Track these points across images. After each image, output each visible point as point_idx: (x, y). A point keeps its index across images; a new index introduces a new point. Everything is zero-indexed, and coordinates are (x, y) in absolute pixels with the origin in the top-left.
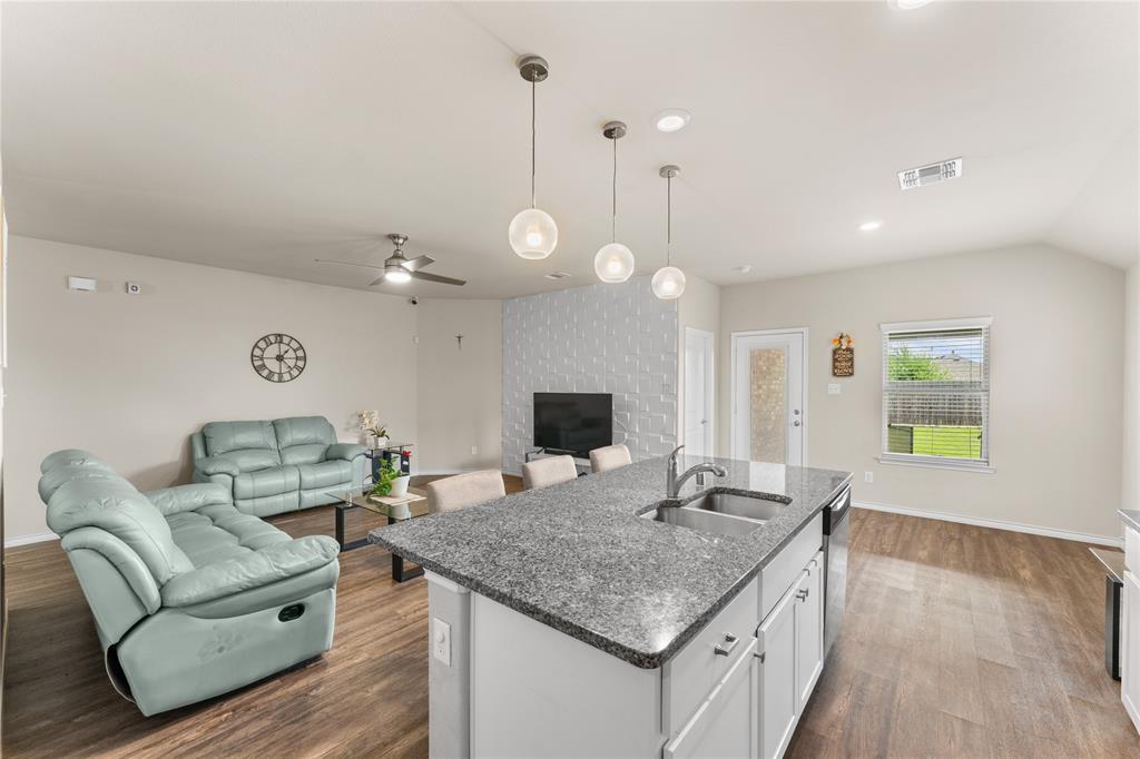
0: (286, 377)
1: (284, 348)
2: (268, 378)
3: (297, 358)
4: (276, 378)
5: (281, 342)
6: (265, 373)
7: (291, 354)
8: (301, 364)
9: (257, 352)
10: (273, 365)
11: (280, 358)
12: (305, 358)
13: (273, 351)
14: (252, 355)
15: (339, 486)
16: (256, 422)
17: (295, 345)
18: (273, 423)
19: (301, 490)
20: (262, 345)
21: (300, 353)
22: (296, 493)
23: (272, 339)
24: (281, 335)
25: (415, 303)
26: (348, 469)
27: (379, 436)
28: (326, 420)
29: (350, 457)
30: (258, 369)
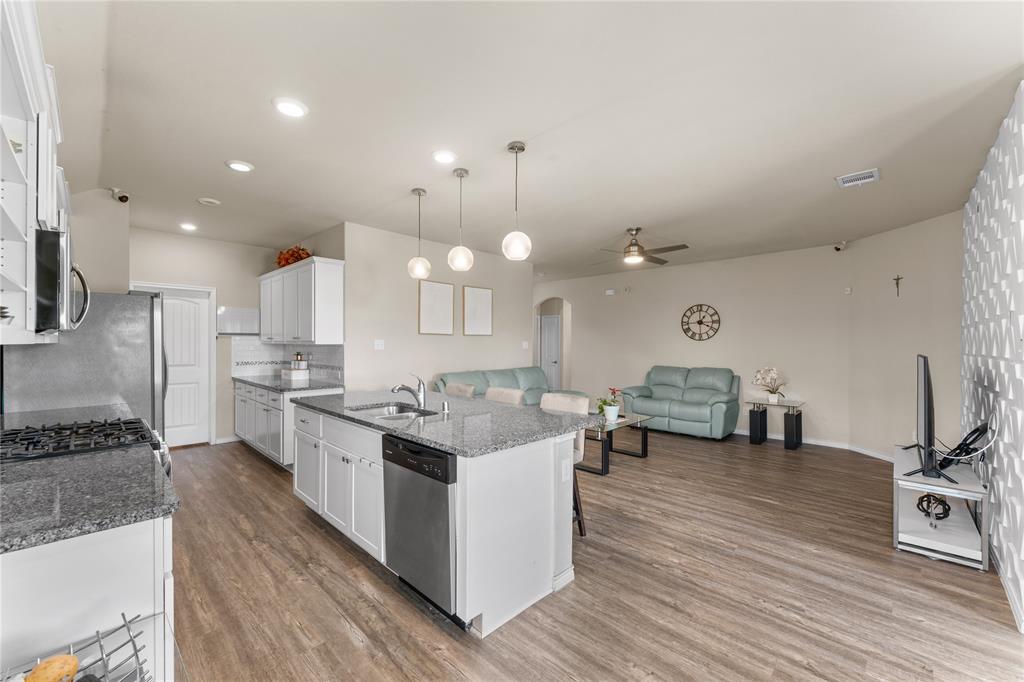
0: (705, 336)
1: (703, 314)
2: (692, 337)
3: (713, 322)
4: (697, 337)
5: (701, 310)
6: (690, 334)
7: (708, 319)
8: (716, 326)
9: (686, 320)
10: (695, 328)
11: (700, 323)
12: (719, 321)
13: (696, 317)
14: (682, 322)
15: (697, 424)
16: (679, 368)
17: (711, 311)
18: (689, 370)
19: (670, 417)
20: (688, 314)
21: (715, 318)
22: (667, 419)
23: (695, 309)
24: (701, 305)
25: (838, 249)
26: (706, 411)
27: (772, 393)
28: (730, 371)
29: (710, 403)
30: (686, 331)
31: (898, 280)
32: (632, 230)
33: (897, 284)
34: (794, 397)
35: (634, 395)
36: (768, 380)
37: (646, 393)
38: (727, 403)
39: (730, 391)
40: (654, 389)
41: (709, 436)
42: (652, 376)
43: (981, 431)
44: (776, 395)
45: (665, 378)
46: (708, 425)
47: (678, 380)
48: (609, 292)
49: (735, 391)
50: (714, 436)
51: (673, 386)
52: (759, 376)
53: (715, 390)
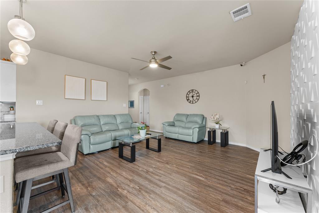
0: (194, 102)
1: (194, 93)
2: (190, 102)
3: (197, 96)
4: (192, 102)
5: (193, 92)
7: (195, 95)
8: (198, 98)
9: (188, 96)
10: (191, 99)
11: (193, 97)
12: (199, 96)
13: (191, 95)
14: (186, 96)
15: (188, 136)
16: (185, 114)
17: (196, 92)
18: (188, 115)
19: (178, 134)
20: (189, 93)
21: (198, 95)
22: (177, 134)
23: (191, 91)
24: (193, 90)
25: (242, 65)
26: (191, 131)
27: (217, 124)
28: (203, 115)
29: (193, 128)
30: (188, 100)
31: (264, 76)
32: (153, 52)
33: (264, 77)
34: (225, 125)
35: (166, 125)
36: (216, 119)
37: (172, 124)
38: (199, 128)
39: (202, 123)
40: (176, 123)
41: (192, 142)
42: (176, 117)
43: (304, 145)
44: (218, 125)
45: (179, 118)
46: (192, 137)
47: (184, 119)
48: (162, 86)
49: (204, 123)
50: (194, 142)
51: (183, 121)
52: (212, 117)
53: (196, 122)
